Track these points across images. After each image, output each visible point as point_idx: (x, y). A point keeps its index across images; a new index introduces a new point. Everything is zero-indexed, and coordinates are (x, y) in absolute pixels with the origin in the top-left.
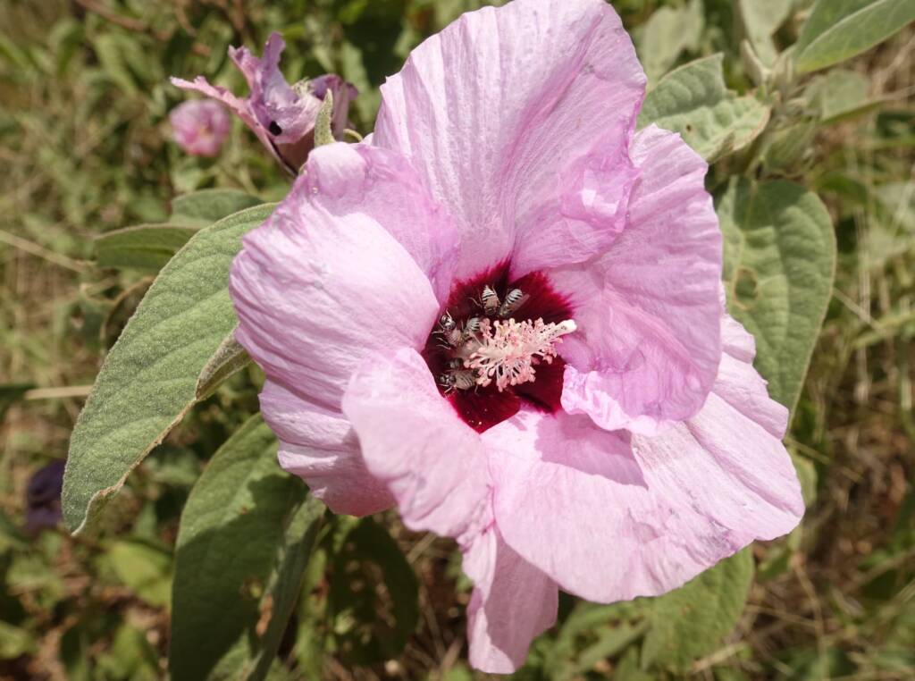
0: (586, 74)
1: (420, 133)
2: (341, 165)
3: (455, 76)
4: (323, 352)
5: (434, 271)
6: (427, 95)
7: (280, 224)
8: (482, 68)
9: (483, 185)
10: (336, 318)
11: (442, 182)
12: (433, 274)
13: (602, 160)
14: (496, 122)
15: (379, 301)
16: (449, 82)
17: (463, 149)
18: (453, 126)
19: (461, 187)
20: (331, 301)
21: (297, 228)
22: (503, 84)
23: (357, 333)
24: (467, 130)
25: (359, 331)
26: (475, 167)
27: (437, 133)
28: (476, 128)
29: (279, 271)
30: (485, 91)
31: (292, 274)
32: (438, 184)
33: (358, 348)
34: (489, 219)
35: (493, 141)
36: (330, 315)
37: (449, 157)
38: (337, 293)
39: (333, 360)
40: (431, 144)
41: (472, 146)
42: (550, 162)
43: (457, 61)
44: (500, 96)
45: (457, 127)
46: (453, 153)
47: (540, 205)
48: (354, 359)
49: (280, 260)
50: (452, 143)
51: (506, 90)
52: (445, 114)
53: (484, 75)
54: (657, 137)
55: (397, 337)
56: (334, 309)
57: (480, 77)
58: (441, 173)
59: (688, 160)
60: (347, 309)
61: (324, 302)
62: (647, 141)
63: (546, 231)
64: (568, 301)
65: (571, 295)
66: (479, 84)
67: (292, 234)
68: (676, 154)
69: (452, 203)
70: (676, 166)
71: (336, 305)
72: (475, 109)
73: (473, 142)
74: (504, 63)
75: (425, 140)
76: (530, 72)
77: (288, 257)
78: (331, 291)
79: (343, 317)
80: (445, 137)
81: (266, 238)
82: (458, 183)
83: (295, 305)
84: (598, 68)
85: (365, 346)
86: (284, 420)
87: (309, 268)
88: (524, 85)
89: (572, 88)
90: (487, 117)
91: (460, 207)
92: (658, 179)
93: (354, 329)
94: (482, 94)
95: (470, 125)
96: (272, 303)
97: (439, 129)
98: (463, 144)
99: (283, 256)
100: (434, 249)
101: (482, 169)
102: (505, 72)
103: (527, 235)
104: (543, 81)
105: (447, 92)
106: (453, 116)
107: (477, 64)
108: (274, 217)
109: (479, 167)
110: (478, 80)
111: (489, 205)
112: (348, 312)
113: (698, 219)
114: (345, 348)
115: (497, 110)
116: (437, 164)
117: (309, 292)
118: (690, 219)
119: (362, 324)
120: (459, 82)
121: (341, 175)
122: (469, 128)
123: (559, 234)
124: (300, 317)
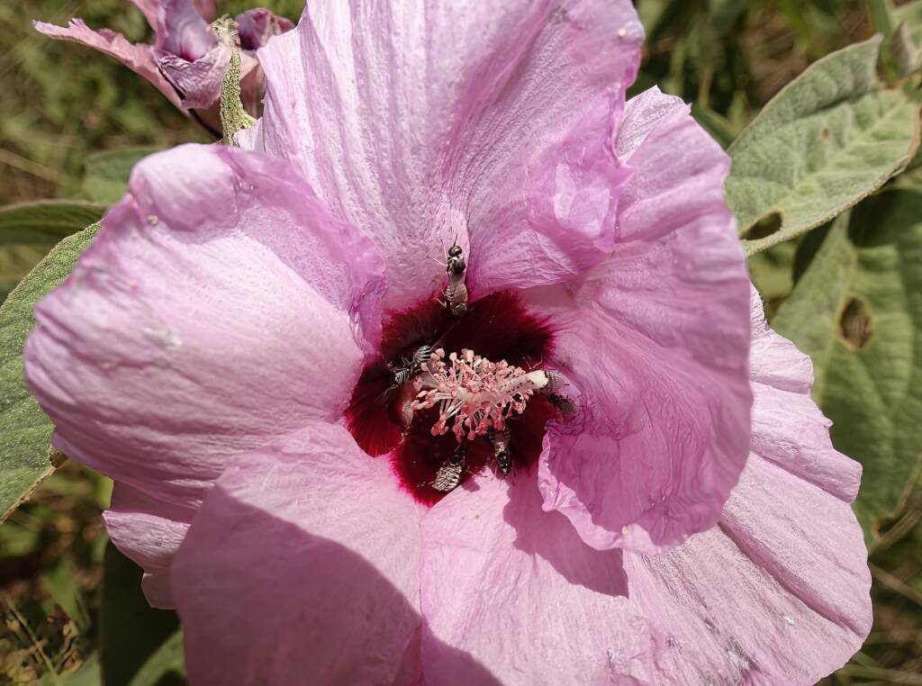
0: (558, 22)
1: (322, 118)
2: (188, 180)
3: (364, 33)
4: (186, 451)
5: (356, 304)
6: (327, 61)
7: (90, 281)
8: (399, 22)
9: (412, 190)
10: (197, 406)
11: (355, 186)
12: (354, 308)
13: (581, 151)
14: (421, 100)
15: (262, 371)
16: (357, 43)
17: (380, 140)
18: (364, 106)
19: (382, 194)
20: (187, 383)
21: (119, 284)
22: (429, 44)
23: (233, 419)
24: (382, 113)
25: (236, 415)
26: (398, 167)
27: (343, 118)
28: (394, 108)
29: (97, 352)
30: (404, 56)
31: (117, 354)
32: (349, 189)
33: (239, 437)
34: (426, 234)
35: (420, 129)
36: (188, 403)
37: (362, 151)
38: (194, 371)
39: (203, 458)
40: (337, 133)
41: (392, 136)
42: (515, 149)
43: (365, 11)
44: (425, 63)
45: (371, 109)
46: (368, 147)
47: (502, 206)
48: (235, 451)
49: (95, 336)
50: (365, 131)
51: (433, 53)
52: (353, 90)
53: (402, 31)
54: (658, 108)
55: (296, 411)
56: (191, 393)
57: (397, 34)
58: (352, 175)
59: (702, 151)
60: (212, 390)
61: (175, 387)
62: (647, 112)
63: (510, 242)
64: (546, 324)
65: (549, 317)
66: (396, 45)
67: (110, 293)
68: (683, 141)
69: (371, 215)
70: (684, 160)
71: (196, 387)
72: (392, 84)
73: (393, 129)
74: (430, 11)
75: (329, 127)
76: (465, 24)
77: (107, 331)
78: (182, 369)
79: (208, 402)
80: (354, 123)
81: (67, 304)
82: (378, 188)
83: (132, 396)
84: (574, 13)
85: (248, 433)
86: (144, 543)
87: (144, 342)
88: (458, 46)
89: (537, 46)
90: (408, 94)
91: (384, 221)
92: (658, 177)
93: (227, 415)
94: (399, 61)
95: (387, 106)
96: (93, 398)
97: (345, 112)
98: (379, 133)
99: (97, 329)
100: (352, 277)
101: (408, 170)
102: (430, 26)
103: (487, 245)
104: (486, 38)
105: (355, 57)
106: (364, 90)
107: (390, 14)
108: (79, 272)
109: (403, 166)
110: (394, 39)
111: (424, 216)
112: (215, 393)
113: (715, 252)
114: (219, 439)
115: (422, 85)
116: (346, 161)
117: (149, 375)
118: (702, 251)
119: (241, 406)
120: (370, 42)
121: (190, 195)
122: (386, 109)
123: (526, 248)
124: (142, 411)
